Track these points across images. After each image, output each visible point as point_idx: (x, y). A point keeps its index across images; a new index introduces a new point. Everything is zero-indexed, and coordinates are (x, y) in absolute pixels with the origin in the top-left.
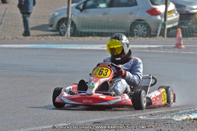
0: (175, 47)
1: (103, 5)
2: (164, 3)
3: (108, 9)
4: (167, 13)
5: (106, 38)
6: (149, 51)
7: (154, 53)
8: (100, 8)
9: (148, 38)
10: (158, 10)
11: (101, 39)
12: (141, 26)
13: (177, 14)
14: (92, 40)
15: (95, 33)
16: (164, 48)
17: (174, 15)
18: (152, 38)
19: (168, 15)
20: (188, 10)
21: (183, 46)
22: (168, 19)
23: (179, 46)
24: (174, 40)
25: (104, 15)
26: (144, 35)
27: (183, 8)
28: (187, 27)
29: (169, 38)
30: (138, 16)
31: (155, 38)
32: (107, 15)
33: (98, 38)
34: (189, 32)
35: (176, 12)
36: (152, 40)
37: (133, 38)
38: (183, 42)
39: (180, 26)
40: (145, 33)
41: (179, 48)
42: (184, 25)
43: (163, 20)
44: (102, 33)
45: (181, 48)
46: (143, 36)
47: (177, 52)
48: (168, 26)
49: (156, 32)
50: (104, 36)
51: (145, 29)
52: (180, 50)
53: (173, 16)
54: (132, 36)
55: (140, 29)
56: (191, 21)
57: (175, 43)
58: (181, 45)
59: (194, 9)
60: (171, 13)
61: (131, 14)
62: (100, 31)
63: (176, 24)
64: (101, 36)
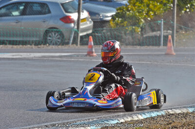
0: (86, 55)
1: (16, 13)
2: (77, 11)
3: (21, 17)
4: (80, 21)
5: (17, 46)
6: (60, 59)
7: (64, 61)
8: (13, 16)
9: (60, 47)
10: (72, 17)
11: (12, 48)
12: (55, 34)
13: (90, 22)
14: (3, 48)
15: (7, 41)
16: (78, 56)
17: (88, 22)
18: (65, 46)
19: (81, 23)
20: (102, 17)
21: (95, 54)
22: (81, 27)
23: (91, 54)
24: (87, 48)
25: (17, 23)
26: (58, 43)
27: (97, 15)
28: (100, 35)
29: (82, 46)
30: (51, 23)
31: (67, 46)
32: (19, 23)
33: (10, 46)
34: (102, 40)
35: (90, 20)
36: (64, 48)
37: (45, 46)
38: (95, 49)
39: (93, 34)
40: (59, 40)
41: (90, 56)
42: (97, 33)
43: (76, 27)
44: (13, 41)
45: (93, 56)
46: (56, 44)
47: (88, 60)
48: (81, 34)
49: (69, 39)
50: (16, 45)
51: (59, 36)
52: (91, 58)
53: (86, 24)
54: (44, 44)
55: (54, 37)
56: (105, 28)
57: (87, 51)
58: (92, 52)
59: (108, 17)
60: (84, 21)
61: (44, 22)
62: (12, 39)
63: (90, 32)
64: (13, 44)
